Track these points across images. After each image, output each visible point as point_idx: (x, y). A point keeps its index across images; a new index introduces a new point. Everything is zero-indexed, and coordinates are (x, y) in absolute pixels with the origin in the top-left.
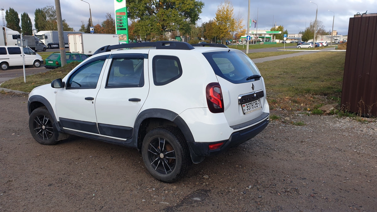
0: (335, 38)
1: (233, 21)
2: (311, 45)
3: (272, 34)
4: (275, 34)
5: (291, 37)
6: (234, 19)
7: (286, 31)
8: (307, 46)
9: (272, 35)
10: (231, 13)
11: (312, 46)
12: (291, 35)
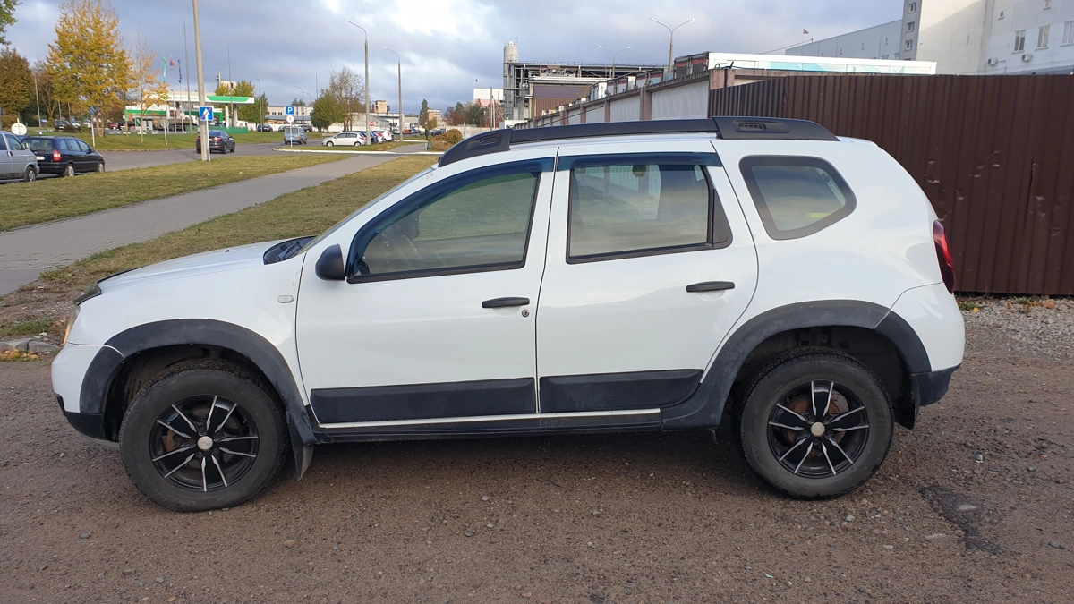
0: (391, 121)
1: (122, 59)
2: (358, 139)
3: (227, 104)
4: (235, 105)
5: (277, 114)
6: (123, 52)
7: (263, 96)
8: (350, 141)
9: (227, 108)
10: (112, 32)
11: (362, 142)
12: (277, 110)
